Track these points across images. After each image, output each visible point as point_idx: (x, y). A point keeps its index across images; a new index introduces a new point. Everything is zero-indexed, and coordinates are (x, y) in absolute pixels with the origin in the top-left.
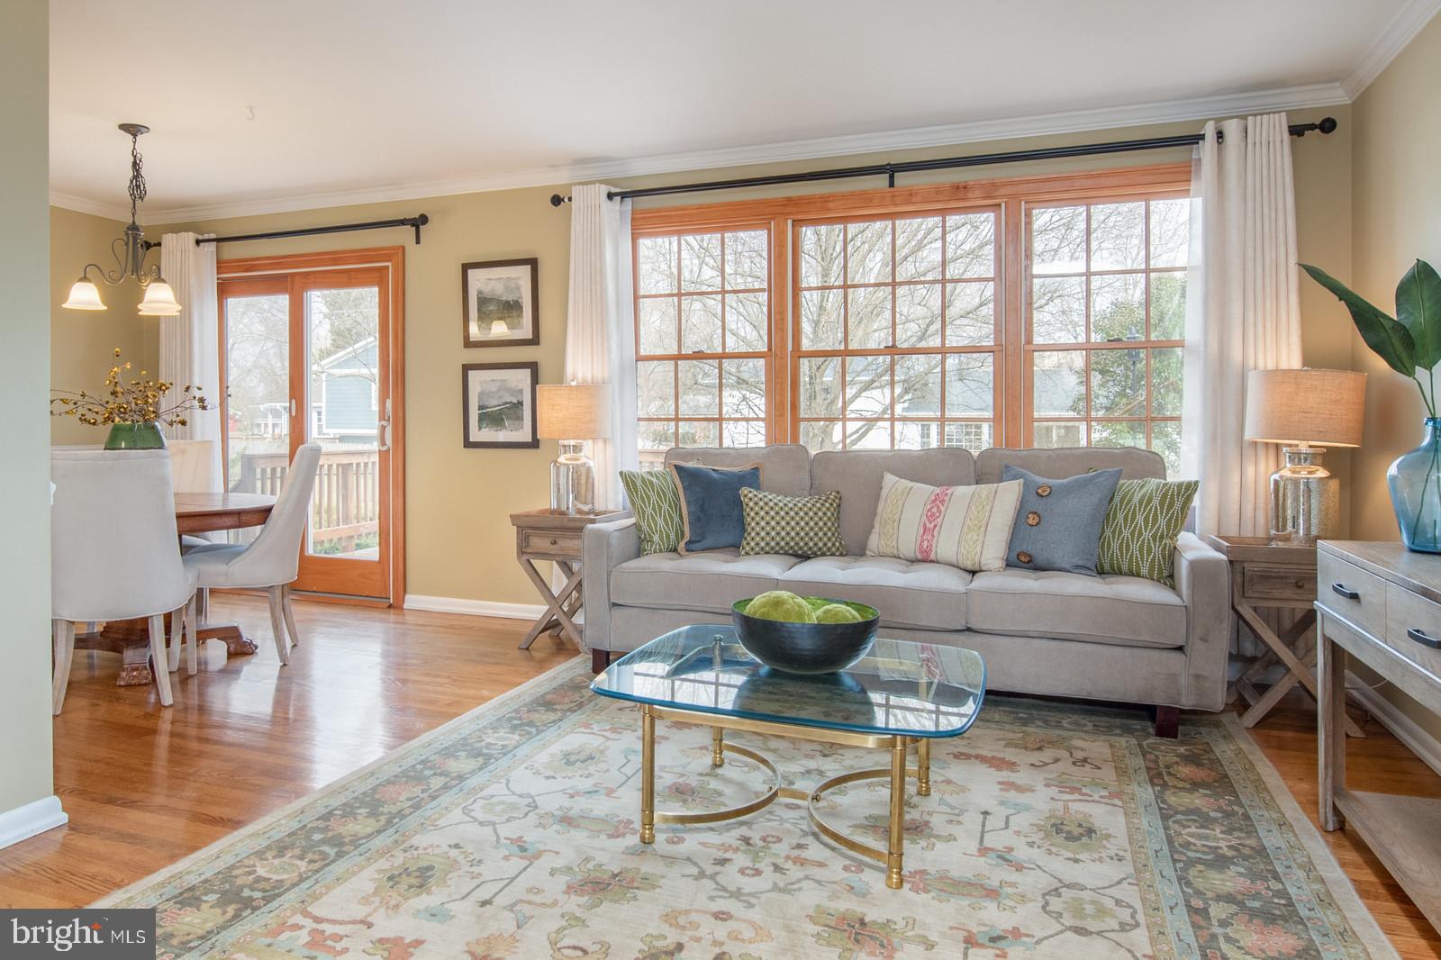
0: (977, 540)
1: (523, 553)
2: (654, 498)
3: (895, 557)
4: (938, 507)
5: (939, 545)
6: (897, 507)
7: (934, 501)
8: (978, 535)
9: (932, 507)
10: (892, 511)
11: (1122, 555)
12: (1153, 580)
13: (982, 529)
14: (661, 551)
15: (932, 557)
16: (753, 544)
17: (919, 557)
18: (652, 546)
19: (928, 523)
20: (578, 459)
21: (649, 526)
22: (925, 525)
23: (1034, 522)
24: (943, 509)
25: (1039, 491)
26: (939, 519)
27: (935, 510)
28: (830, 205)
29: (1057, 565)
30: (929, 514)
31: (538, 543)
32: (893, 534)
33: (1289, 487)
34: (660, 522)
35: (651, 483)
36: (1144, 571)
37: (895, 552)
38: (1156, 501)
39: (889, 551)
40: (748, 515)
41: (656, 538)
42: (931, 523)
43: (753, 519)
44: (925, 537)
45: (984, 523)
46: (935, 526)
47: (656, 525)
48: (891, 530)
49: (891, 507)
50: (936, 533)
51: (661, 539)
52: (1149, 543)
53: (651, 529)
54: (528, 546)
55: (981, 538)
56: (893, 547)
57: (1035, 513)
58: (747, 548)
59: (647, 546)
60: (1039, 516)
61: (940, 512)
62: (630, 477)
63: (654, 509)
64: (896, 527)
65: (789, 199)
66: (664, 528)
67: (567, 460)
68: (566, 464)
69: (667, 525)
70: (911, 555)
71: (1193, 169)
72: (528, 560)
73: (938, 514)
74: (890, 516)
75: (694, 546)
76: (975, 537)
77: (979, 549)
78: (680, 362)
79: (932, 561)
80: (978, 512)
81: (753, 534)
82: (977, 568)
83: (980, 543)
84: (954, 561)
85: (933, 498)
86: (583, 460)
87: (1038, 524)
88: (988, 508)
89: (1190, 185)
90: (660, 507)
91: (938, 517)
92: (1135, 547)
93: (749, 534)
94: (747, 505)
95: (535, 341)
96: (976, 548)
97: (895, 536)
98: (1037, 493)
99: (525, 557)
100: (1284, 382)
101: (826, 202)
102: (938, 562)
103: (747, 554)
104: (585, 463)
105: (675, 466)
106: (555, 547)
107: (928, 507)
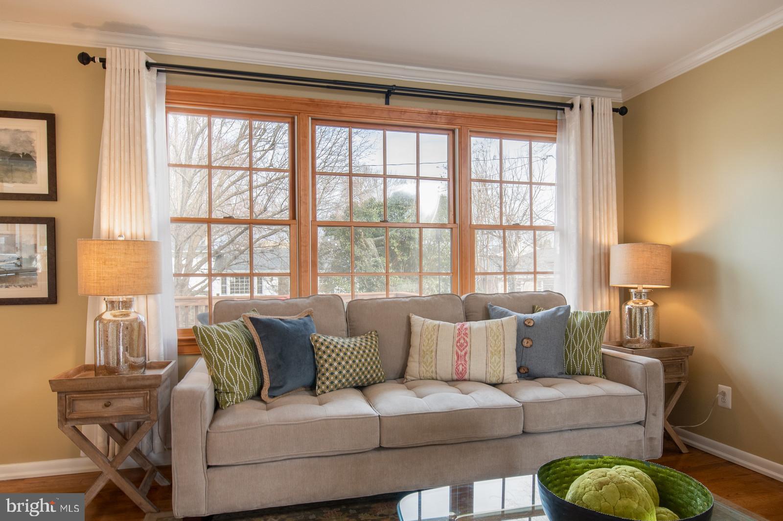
0: (500, 362)
1: (66, 420)
2: (231, 350)
3: (433, 379)
4: (464, 339)
5: (471, 367)
6: (432, 341)
7: (459, 334)
8: (499, 358)
9: (460, 340)
10: (428, 343)
11: (576, 362)
12: (598, 376)
13: (502, 353)
14: (242, 400)
15: (466, 377)
16: (328, 383)
17: (455, 377)
18: (232, 398)
19: (459, 352)
20: (127, 315)
21: (228, 377)
22: (457, 353)
23: (529, 345)
24: (468, 340)
25: (526, 323)
26: (468, 348)
27: (462, 341)
28: (343, 111)
29: (548, 374)
30: (458, 344)
31: (85, 406)
32: (432, 362)
33: (638, 311)
34: (239, 372)
35: (226, 335)
36: (592, 371)
37: (434, 376)
38: (592, 325)
39: (429, 375)
40: (321, 358)
41: (236, 389)
42: (461, 351)
43: (326, 361)
44: (459, 362)
45: (501, 348)
46: (466, 353)
47: (235, 376)
48: (429, 359)
49: (427, 341)
50: (467, 359)
51: (241, 388)
52: (593, 353)
53: (231, 380)
54: (72, 411)
55: (502, 360)
56: (432, 372)
57: (528, 338)
58: (323, 387)
59: (228, 398)
60: (532, 341)
61: (467, 342)
62: (204, 331)
63: (232, 361)
64: (434, 357)
65: (312, 100)
66: (243, 378)
67: (115, 316)
68: (115, 321)
69: (246, 375)
70: (449, 377)
71: (558, 124)
72: (74, 427)
73: (465, 344)
74: (428, 348)
75: (275, 393)
76: (498, 360)
77: (501, 368)
78: (212, 226)
79: (465, 380)
80: (495, 341)
81: (327, 374)
82: (500, 381)
83: (501, 363)
84: (483, 378)
85: (457, 332)
86: (132, 316)
87: (531, 346)
88: (501, 337)
89: (556, 134)
90: (238, 359)
91: (466, 346)
92: (585, 356)
93: (323, 374)
94: (319, 349)
95: (52, 195)
96: (499, 367)
97: (433, 364)
98: (525, 325)
99: (70, 425)
100: (644, 251)
101: (340, 107)
102: (469, 380)
103: (323, 392)
104: (137, 319)
105: (250, 318)
106: (110, 409)
107: (457, 339)
